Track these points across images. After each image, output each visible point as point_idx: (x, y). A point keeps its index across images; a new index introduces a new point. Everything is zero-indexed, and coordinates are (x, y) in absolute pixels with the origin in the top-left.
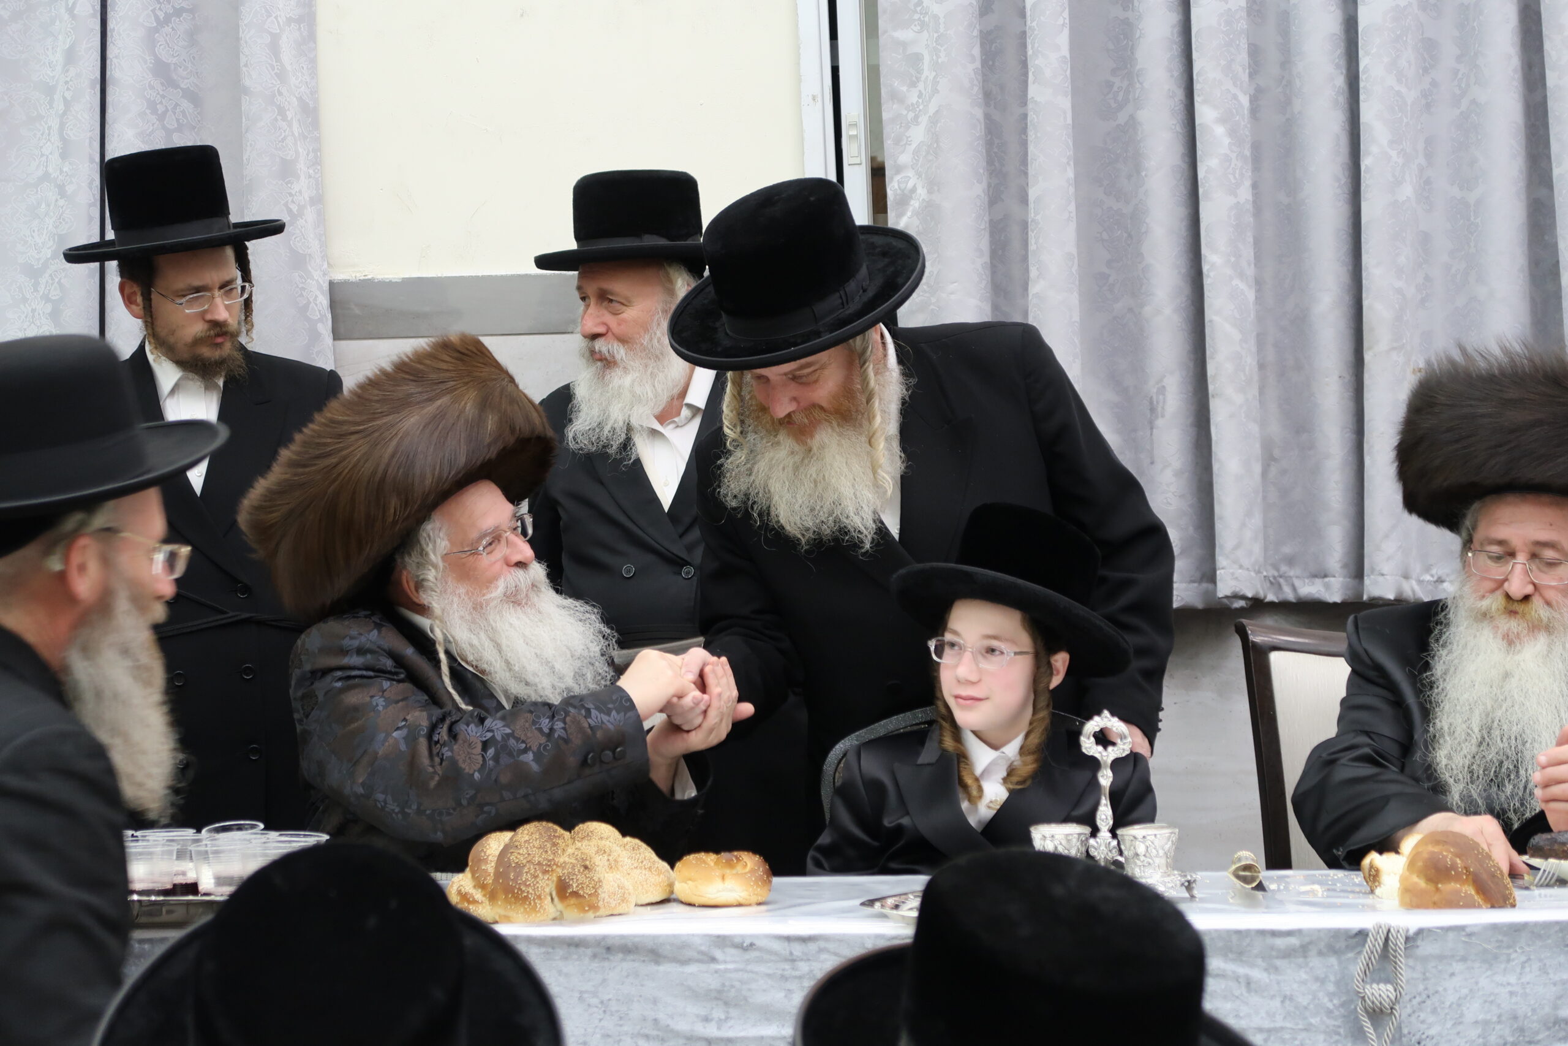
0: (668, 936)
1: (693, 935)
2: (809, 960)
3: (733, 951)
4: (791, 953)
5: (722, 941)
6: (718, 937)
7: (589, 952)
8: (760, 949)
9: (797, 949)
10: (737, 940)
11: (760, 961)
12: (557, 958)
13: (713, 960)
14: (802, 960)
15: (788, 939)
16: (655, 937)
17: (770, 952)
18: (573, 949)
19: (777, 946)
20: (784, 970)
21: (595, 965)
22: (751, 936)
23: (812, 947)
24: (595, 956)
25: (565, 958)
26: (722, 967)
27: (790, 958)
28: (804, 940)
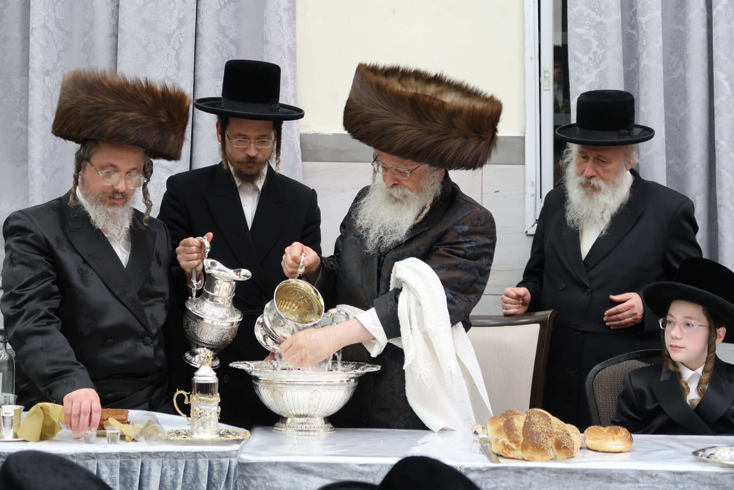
0: (617, 470)
1: (628, 470)
2: (683, 483)
3: (647, 478)
4: (675, 480)
5: (642, 473)
6: (640, 471)
7: (578, 476)
8: (660, 477)
9: (678, 478)
10: (649, 473)
11: (660, 482)
12: (563, 478)
13: (638, 482)
14: (680, 483)
15: (674, 473)
16: (610, 470)
17: (664, 479)
18: (570, 475)
19: (668, 476)
20: (671, 487)
21: (581, 482)
22: (657, 471)
23: (684, 476)
24: (581, 478)
25: (566, 479)
26: (642, 485)
27: (674, 482)
28: (680, 473)
